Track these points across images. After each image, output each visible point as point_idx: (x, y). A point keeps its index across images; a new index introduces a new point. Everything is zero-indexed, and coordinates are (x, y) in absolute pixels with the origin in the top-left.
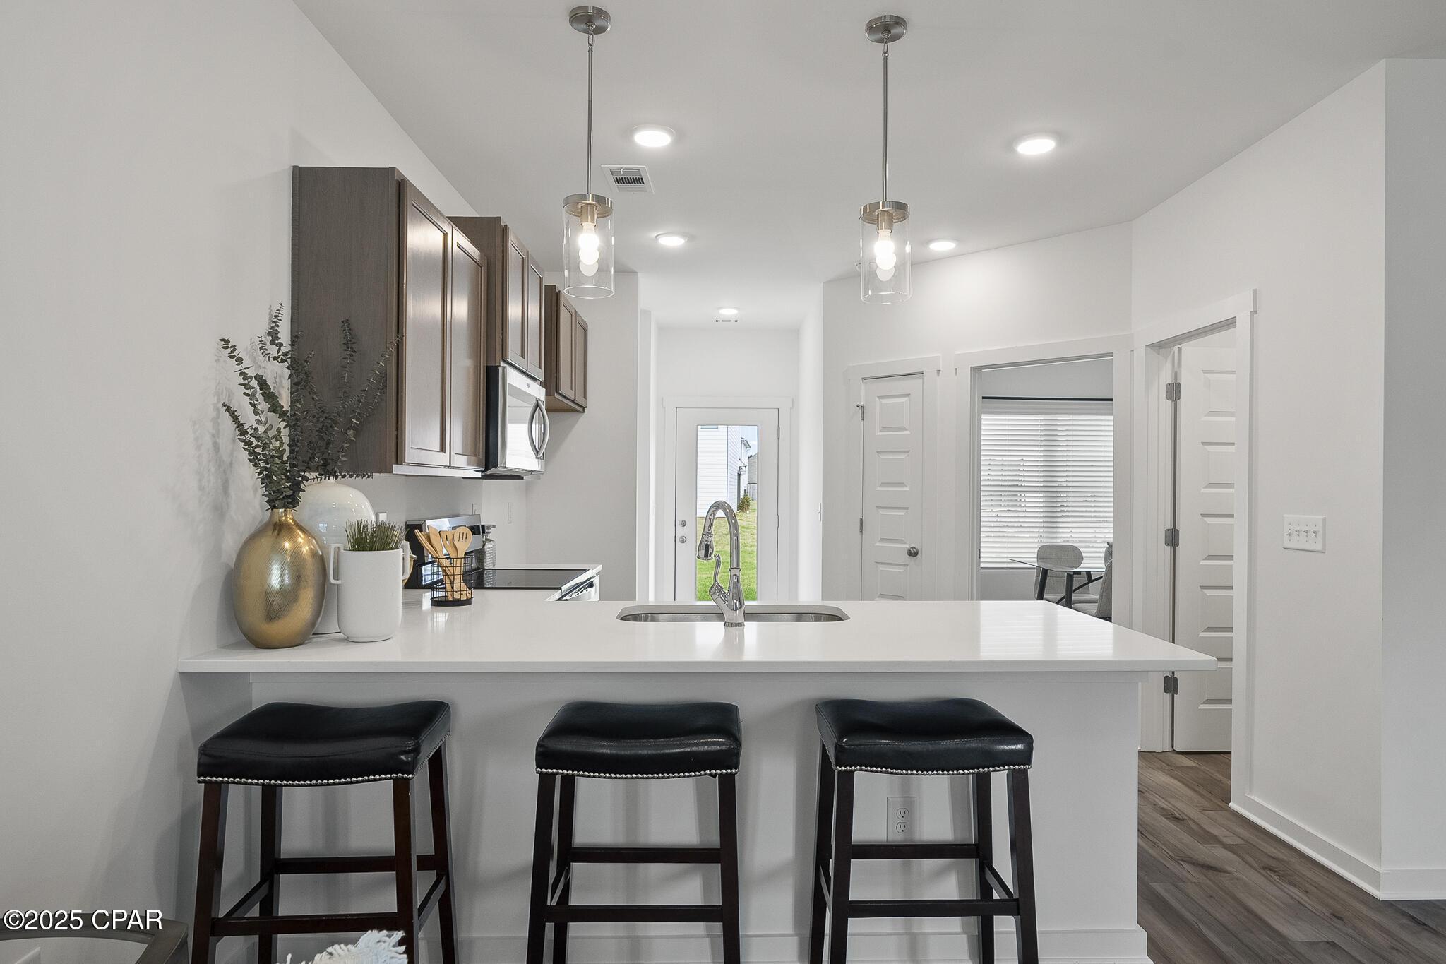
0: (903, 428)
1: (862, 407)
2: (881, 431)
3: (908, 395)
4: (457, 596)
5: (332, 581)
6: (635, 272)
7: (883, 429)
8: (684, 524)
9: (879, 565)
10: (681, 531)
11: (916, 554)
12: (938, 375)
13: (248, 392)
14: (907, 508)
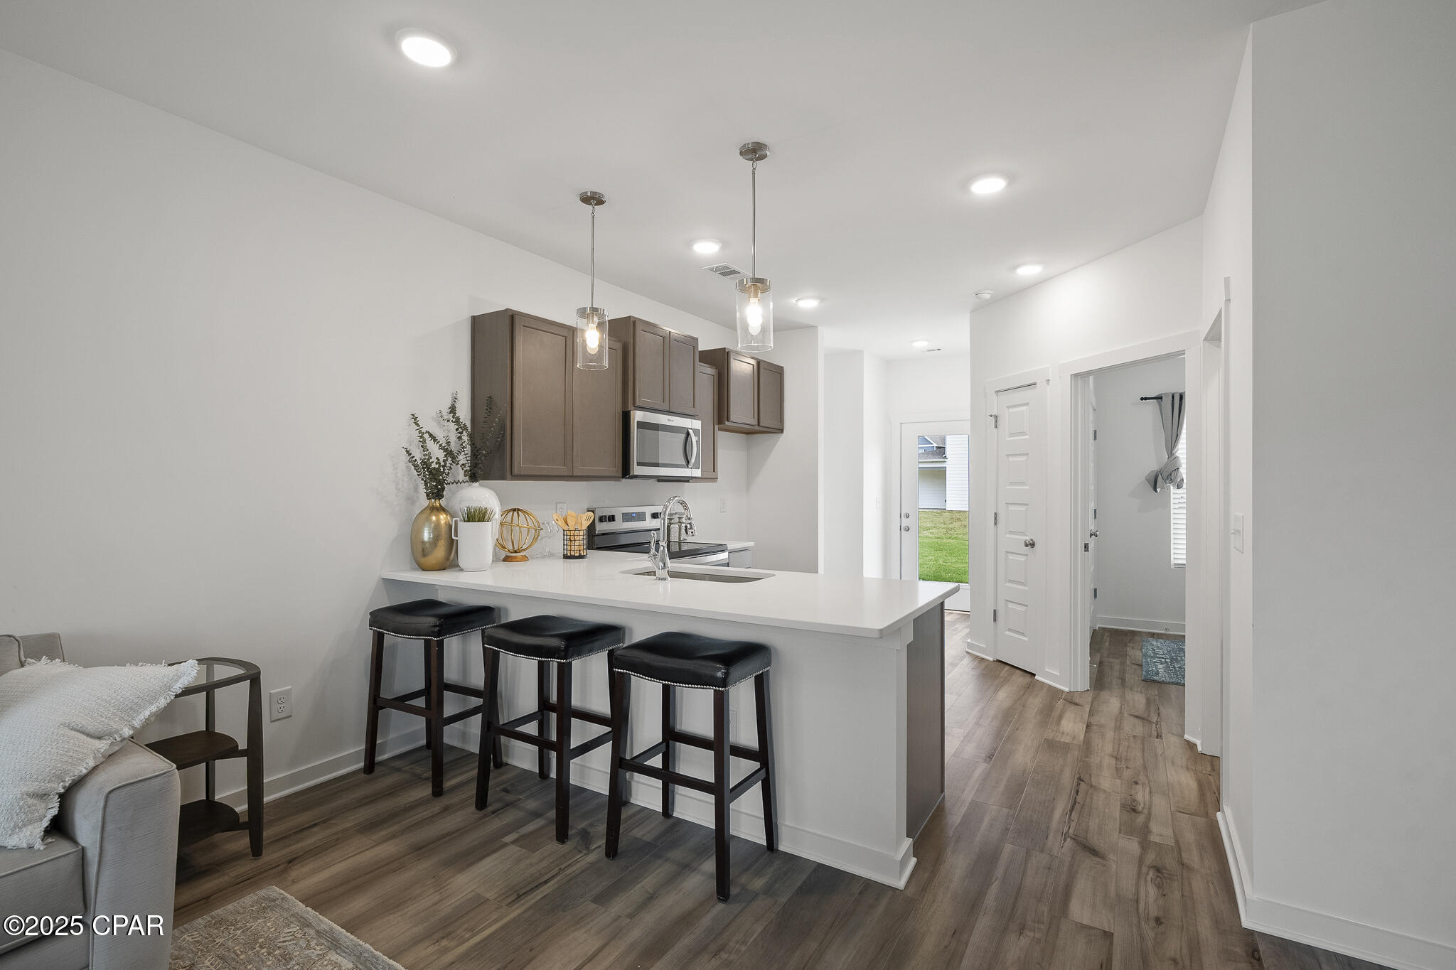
0: (1023, 434)
1: (996, 417)
2: (1010, 437)
3: (1027, 404)
4: (573, 553)
5: (453, 538)
6: (817, 327)
7: (1012, 435)
8: (908, 516)
9: (1009, 555)
10: (905, 522)
11: (1033, 545)
12: (1048, 384)
13: (421, 440)
14: (1027, 505)
